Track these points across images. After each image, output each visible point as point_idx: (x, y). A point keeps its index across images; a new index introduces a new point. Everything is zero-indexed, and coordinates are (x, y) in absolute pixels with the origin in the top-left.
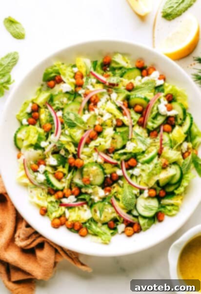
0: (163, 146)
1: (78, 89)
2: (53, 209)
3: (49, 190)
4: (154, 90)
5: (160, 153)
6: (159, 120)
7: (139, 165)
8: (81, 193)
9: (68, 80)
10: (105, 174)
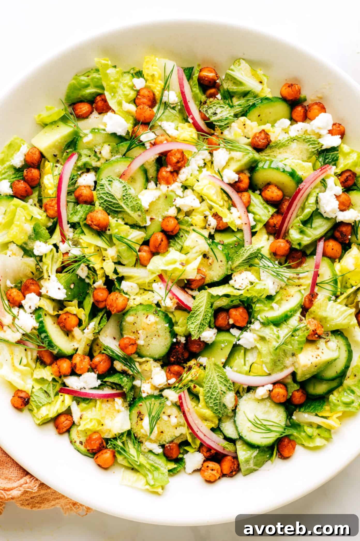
0: (316, 289)
1: (140, 129)
2: (43, 398)
3: (39, 352)
4: (314, 157)
5: (307, 305)
6: (315, 229)
7: (256, 326)
8: (112, 371)
9: (120, 104)
10: (174, 335)
